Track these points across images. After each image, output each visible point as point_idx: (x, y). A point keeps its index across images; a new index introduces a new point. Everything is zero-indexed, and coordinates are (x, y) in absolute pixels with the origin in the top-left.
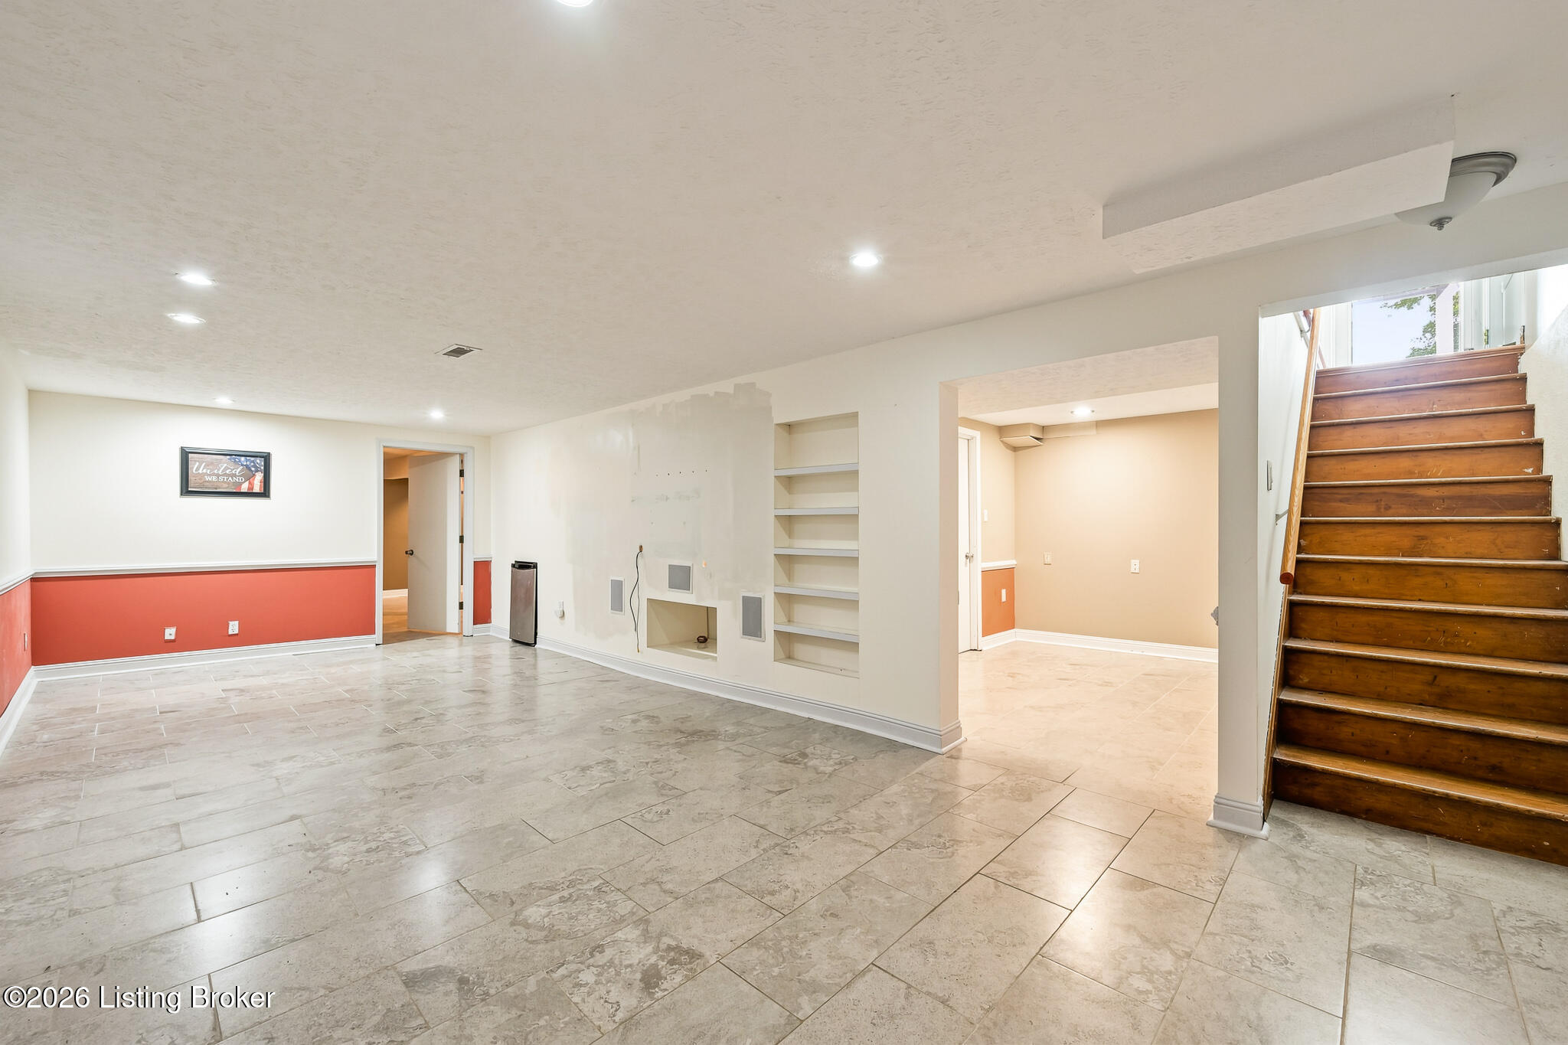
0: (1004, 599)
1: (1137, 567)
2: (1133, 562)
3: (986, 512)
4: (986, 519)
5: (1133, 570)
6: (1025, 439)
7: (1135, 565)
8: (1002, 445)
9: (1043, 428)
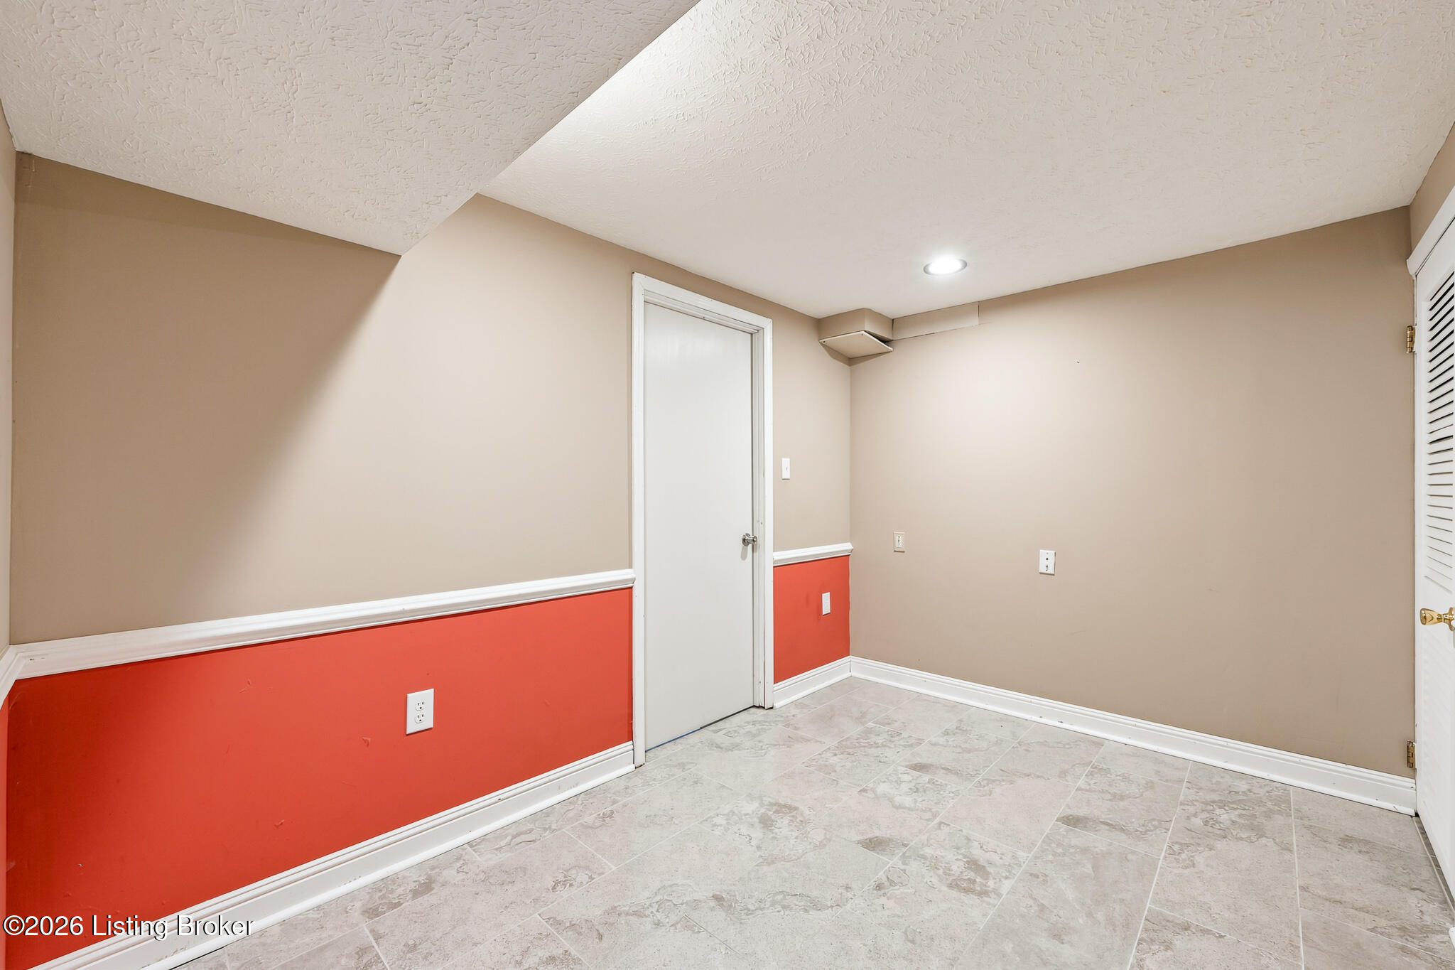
0: (826, 608)
1: (1051, 563)
2: (1043, 553)
3: (786, 462)
4: (786, 474)
5: (1043, 569)
6: (858, 339)
7: (1046, 560)
8: (824, 351)
9: (893, 323)
